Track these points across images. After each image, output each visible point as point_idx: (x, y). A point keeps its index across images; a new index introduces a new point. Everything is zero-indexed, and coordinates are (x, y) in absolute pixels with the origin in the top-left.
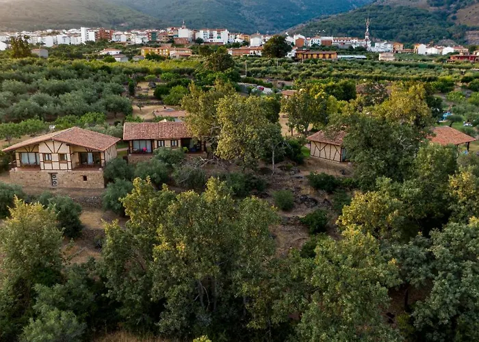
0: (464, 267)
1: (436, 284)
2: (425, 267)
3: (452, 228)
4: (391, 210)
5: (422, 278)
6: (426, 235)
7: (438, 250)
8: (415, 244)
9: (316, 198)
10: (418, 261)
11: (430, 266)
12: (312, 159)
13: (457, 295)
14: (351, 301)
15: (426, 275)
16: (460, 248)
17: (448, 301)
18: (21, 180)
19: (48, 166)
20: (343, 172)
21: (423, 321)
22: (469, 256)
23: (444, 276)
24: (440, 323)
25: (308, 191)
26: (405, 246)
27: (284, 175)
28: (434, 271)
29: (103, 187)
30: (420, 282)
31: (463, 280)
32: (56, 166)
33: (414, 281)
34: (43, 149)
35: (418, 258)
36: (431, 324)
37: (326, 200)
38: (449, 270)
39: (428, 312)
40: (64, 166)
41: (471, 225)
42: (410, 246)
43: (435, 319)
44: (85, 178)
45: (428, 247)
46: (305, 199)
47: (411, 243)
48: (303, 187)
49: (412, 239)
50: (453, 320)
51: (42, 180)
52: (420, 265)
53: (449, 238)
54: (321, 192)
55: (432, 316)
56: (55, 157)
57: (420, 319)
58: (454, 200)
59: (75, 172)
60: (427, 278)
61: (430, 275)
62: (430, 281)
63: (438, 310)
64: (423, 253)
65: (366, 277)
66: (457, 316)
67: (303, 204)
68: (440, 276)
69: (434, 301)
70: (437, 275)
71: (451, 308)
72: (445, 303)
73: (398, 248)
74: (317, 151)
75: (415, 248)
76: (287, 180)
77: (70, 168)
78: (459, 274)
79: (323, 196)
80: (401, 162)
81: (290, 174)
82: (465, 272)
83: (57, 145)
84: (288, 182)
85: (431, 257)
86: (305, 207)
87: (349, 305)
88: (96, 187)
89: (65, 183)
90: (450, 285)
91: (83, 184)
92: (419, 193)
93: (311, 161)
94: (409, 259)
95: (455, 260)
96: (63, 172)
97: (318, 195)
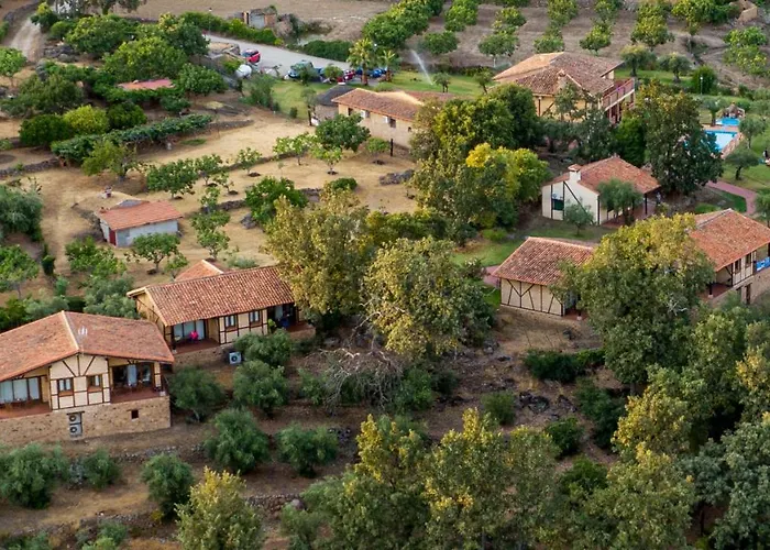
0: (760, 474)
1: (733, 496)
2: (719, 479)
3: (745, 429)
4: (676, 416)
5: (718, 493)
6: (717, 440)
7: (732, 458)
8: (707, 454)
9: (545, 395)
10: (712, 475)
11: (726, 479)
12: (505, 311)
13: (755, 505)
14: (657, 524)
15: (722, 489)
16: (756, 451)
17: (746, 512)
18: (14, 434)
19: (66, 402)
20: (571, 334)
21: (724, 540)
22: (765, 460)
23: (741, 487)
24: (741, 538)
25: (529, 385)
26: (697, 459)
27: (476, 356)
28: (730, 483)
29: (168, 425)
30: (716, 497)
31: (760, 487)
32: (81, 399)
33: (710, 499)
34: (57, 372)
35: (711, 470)
36: (733, 541)
37: (561, 396)
38: (745, 480)
39: (728, 528)
40: (96, 397)
41: (764, 424)
42: (701, 458)
43: (736, 536)
44: (135, 414)
45: (721, 456)
46: (527, 400)
47: (701, 453)
48: (517, 378)
49: (702, 447)
50: (753, 533)
51: (53, 428)
52: (715, 478)
53: (742, 442)
54: (550, 383)
55: (732, 532)
56: (81, 384)
57: (720, 538)
58: (745, 389)
59: (115, 405)
60: (723, 492)
61: (727, 488)
62: (726, 494)
63: (737, 526)
64: (716, 465)
65: (667, 498)
66: (757, 527)
67: (526, 409)
68: (736, 487)
69: (732, 515)
70: (733, 487)
71: (750, 520)
72: (744, 515)
73: (689, 463)
74: (515, 296)
75: (707, 459)
76: (485, 367)
77: (107, 399)
78: (755, 482)
79: (554, 390)
80: (674, 337)
81: (487, 354)
82: (760, 478)
83: (85, 362)
84: (488, 370)
85: (725, 467)
86: (531, 413)
87: (657, 527)
88: (156, 427)
89: (98, 427)
90: (747, 495)
91: (133, 426)
92: (703, 386)
93: (506, 317)
94: (702, 474)
95: (751, 467)
96: (95, 409)
97: (546, 388)
